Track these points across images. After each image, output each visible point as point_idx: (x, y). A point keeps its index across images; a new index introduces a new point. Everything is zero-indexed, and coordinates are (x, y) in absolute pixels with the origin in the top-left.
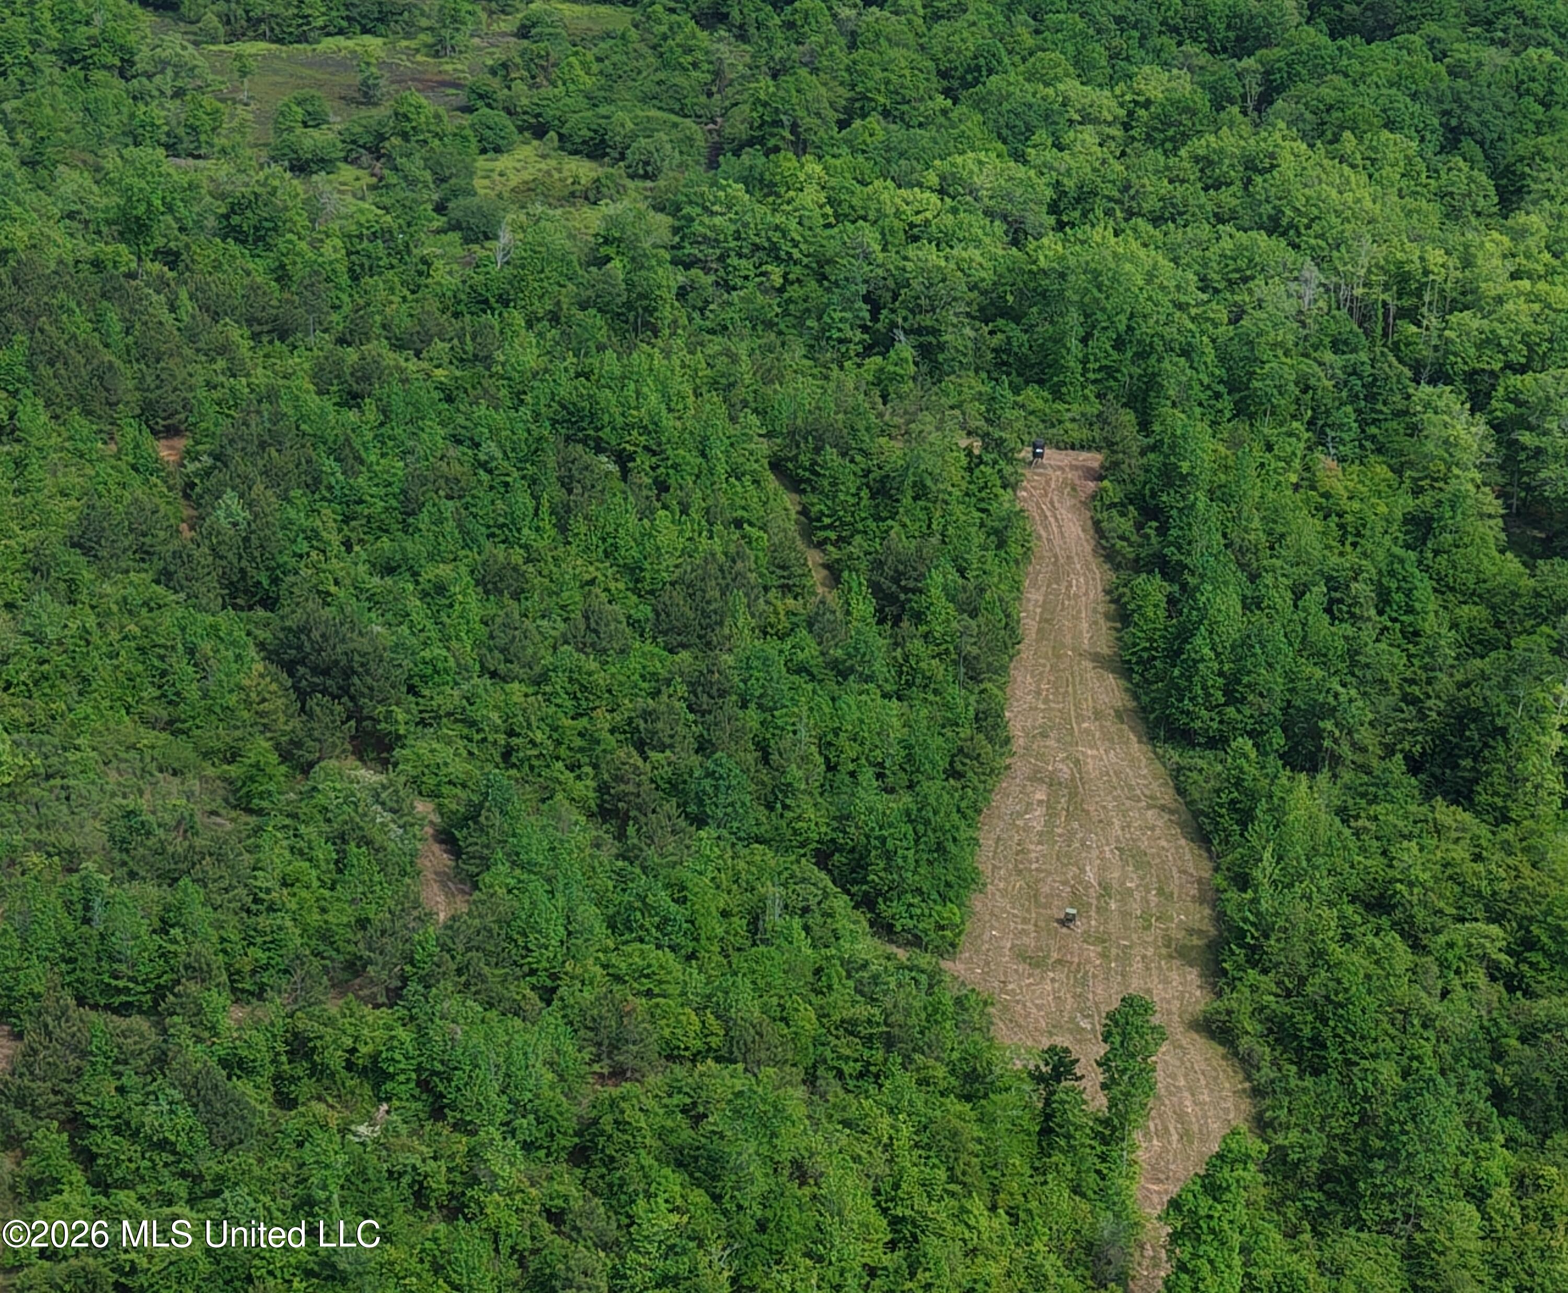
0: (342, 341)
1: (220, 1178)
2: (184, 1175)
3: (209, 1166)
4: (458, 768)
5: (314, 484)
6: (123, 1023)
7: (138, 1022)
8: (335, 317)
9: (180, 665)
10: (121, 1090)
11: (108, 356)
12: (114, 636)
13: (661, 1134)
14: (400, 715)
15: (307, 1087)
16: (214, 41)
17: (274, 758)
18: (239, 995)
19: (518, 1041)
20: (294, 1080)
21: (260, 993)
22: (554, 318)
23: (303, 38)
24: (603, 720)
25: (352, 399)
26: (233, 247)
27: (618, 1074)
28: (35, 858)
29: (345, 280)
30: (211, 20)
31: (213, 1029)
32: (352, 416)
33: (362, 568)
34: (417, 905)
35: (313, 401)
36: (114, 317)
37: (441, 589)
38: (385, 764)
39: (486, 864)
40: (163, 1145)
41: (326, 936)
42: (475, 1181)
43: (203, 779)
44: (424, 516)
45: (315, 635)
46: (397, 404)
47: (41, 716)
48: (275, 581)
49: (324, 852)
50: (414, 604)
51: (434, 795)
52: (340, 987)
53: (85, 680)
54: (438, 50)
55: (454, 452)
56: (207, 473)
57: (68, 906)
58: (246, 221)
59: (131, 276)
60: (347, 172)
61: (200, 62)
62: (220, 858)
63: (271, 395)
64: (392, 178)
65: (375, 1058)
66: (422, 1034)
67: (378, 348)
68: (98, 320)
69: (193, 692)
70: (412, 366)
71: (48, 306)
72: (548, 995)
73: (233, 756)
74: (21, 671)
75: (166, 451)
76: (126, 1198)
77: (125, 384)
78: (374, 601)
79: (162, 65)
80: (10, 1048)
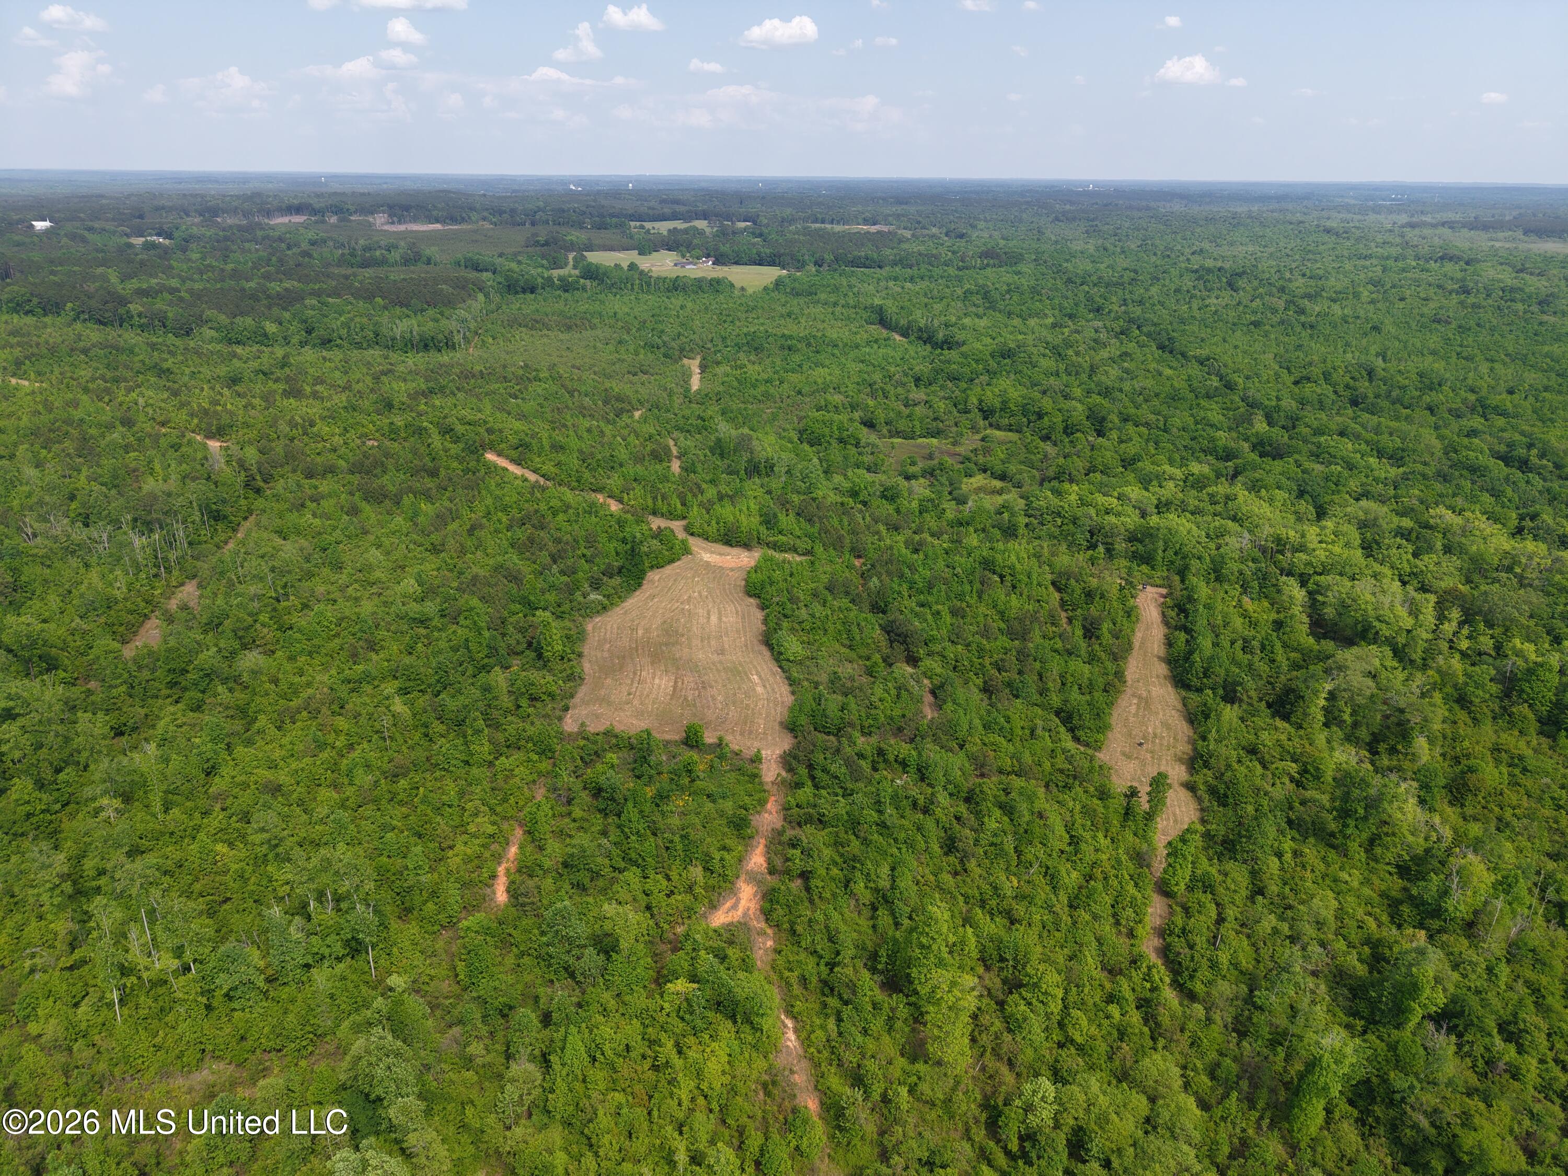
0: (915, 533)
1: (853, 791)
2: (842, 788)
3: (849, 785)
4: (939, 670)
5: (901, 576)
6: (827, 738)
7: (832, 738)
8: (913, 525)
9: (855, 629)
10: (825, 759)
11: (842, 532)
12: (835, 617)
13: (995, 797)
14: (921, 651)
15: (881, 766)
16: (885, 438)
17: (881, 661)
18: (863, 734)
19: (951, 760)
20: (878, 762)
21: (870, 734)
22: (984, 530)
23: (913, 438)
24: (987, 661)
25: (916, 551)
26: (884, 502)
27: (982, 775)
28: (806, 683)
29: (917, 514)
31: (854, 743)
32: (915, 556)
33: (914, 604)
34: (921, 712)
35: (904, 551)
36: (846, 521)
37: (938, 613)
38: (915, 666)
39: (945, 702)
40: (836, 777)
41: (892, 718)
42: (933, 803)
43: (858, 665)
44: (935, 589)
45: (897, 623)
46: (930, 553)
47: (811, 640)
48: (886, 605)
49: (894, 692)
50: (929, 617)
51: (929, 678)
52: (895, 736)
53: (825, 630)
54: (954, 444)
55: (946, 570)
56: (868, 570)
57: (814, 699)
58: (889, 494)
59: (852, 508)
60: (922, 480)
61: (880, 444)
62: (861, 690)
63: (891, 548)
64: (936, 483)
65: (904, 759)
66: (920, 754)
67: (926, 536)
68: (841, 521)
69: (858, 637)
70: (936, 542)
71: (826, 517)
72: (961, 747)
73: (868, 659)
74: (807, 626)
75: (857, 563)
76: (824, 792)
77: (847, 541)
78: (917, 615)
79: (868, 444)
80: (794, 741)
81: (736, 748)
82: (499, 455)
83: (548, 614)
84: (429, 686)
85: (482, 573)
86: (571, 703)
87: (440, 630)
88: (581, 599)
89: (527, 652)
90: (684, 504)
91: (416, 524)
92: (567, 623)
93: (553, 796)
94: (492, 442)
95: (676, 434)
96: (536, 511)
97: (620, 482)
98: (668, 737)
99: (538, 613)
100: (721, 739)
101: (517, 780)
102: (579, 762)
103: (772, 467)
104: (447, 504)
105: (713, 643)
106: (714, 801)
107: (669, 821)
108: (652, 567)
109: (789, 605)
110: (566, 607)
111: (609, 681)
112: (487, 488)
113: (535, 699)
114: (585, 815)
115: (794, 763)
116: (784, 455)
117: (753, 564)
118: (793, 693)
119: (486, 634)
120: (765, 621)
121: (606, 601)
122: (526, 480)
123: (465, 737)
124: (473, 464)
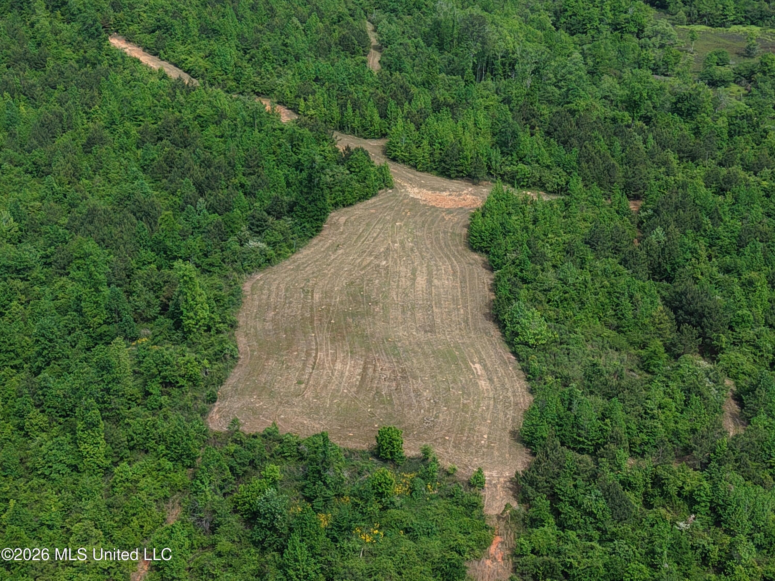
0: (720, 164)
1: (614, 534)
2: (598, 529)
3: (610, 527)
4: (748, 367)
5: (698, 228)
6: (580, 457)
7: (587, 458)
8: (719, 153)
9: (625, 302)
10: (575, 486)
11: (613, 161)
12: (597, 285)
14: (724, 338)
15: (658, 500)
16: (682, 24)
17: (662, 350)
18: (633, 454)
19: (760, 497)
20: (653, 496)
21: (642, 455)
23: (723, 25)
25: (721, 191)
26: (677, 118)
28: (550, 378)
29: (726, 136)
30: (682, 14)
31: (619, 467)
32: (720, 198)
33: (715, 269)
34: (720, 426)
35: (703, 190)
36: (618, 144)
37: (751, 283)
38: (713, 360)
39: (755, 412)
40: (591, 514)
41: (676, 433)
42: (731, 558)
43: (629, 354)
44: (748, 248)
45: (689, 296)
46: (743, 195)
47: (561, 316)
48: (674, 270)
49: (679, 396)
50: (737, 289)
51: (735, 377)
52: (680, 458)
53: (582, 303)
55: (765, 220)
56: (650, 218)
57: (562, 401)
58: (684, 106)
59: (628, 126)
60: (734, 88)
61: (674, 33)
62: (632, 391)
63: (684, 186)
64: (755, 92)
65: (692, 492)
66: (715, 487)
67: (737, 169)
68: (610, 145)
69: (629, 315)
70: (752, 179)
71: (590, 138)
73: (644, 346)
74: (556, 295)
75: (632, 206)
76: (572, 534)
77: (619, 174)
78: (718, 285)
79: (656, 33)
80: (530, 459)
81: (448, 465)
82: (128, 41)
83: (190, 266)
84: (27, 360)
85: (102, 205)
86: (221, 391)
87: (43, 283)
88: (237, 247)
89: (161, 319)
90: (383, 116)
91: (12, 135)
92: (217, 280)
93: (191, 520)
94: (118, 21)
95: (376, 14)
96: (178, 121)
97: (296, 82)
98: (351, 445)
99: (178, 264)
100: (426, 452)
101: (143, 495)
102: (228, 473)
103: (512, 65)
104: (57, 108)
105: (419, 315)
106: (414, 539)
107: (350, 563)
108: (336, 205)
109: (530, 266)
110: (216, 257)
111: (272, 363)
112: (111, 88)
113: (170, 384)
114: (234, 548)
115: (530, 490)
116: (530, 47)
117: (479, 204)
118: (532, 391)
119: (106, 291)
120: (494, 288)
121: (270, 251)
122: (165, 77)
123: (73, 432)
124: (92, 52)
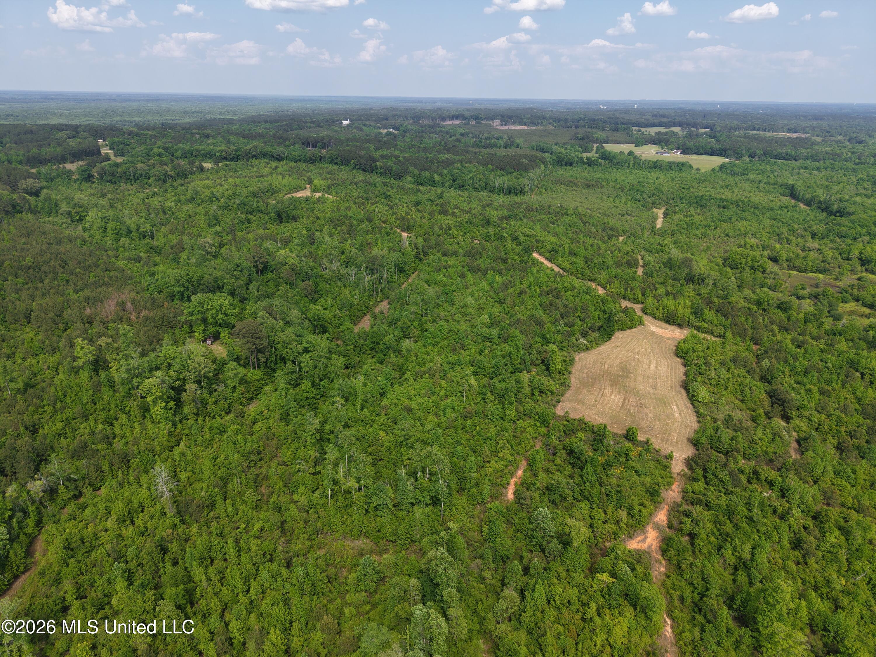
0: (799, 334)
1: (732, 492)
2: (724, 488)
3: (730, 488)
4: (805, 428)
5: (786, 362)
6: (720, 455)
7: (722, 456)
8: (799, 329)
9: (747, 390)
10: (716, 467)
11: (747, 327)
12: (735, 380)
13: (836, 521)
14: (794, 413)
15: (754, 481)
16: (784, 269)
17: (763, 414)
18: (744, 458)
19: (806, 489)
20: (752, 478)
21: (749, 459)
22: (852, 340)
23: (805, 272)
24: (843, 429)
25: (799, 347)
26: (779, 311)
27: (828, 504)
28: (708, 418)
29: (803, 322)
31: (738, 463)
32: (798, 350)
33: (793, 382)
34: (789, 453)
35: (790, 345)
36: (750, 320)
37: (810, 390)
38: (788, 423)
39: (806, 450)
40: (722, 481)
41: (766, 453)
42: (788, 514)
43: (746, 413)
44: (810, 375)
45: (779, 392)
46: (810, 349)
47: (716, 391)
48: (772, 379)
49: (770, 436)
50: (803, 392)
51: (797, 432)
52: (767, 465)
53: (727, 387)
54: (836, 279)
55: (820, 363)
56: (762, 354)
57: (713, 429)
58: (783, 307)
59: (756, 312)
60: (808, 301)
61: (780, 273)
62: (747, 430)
63: (781, 342)
64: (819, 304)
65: (772, 481)
66: (784, 481)
67: (808, 338)
68: (746, 320)
69: (749, 396)
70: (815, 343)
71: (737, 315)
72: (815, 482)
73: (754, 411)
74: (714, 382)
75: (754, 348)
76: (712, 488)
77: (749, 333)
78: (793, 388)
79: (772, 273)
80: (695, 451)
81: (657, 447)
82: (540, 255)
83: (556, 347)
84: (489, 373)
85: (523, 318)
86: (562, 398)
87: (497, 345)
88: (575, 341)
89: (541, 365)
90: (643, 295)
91: (492, 287)
92: (566, 354)
93: (545, 448)
94: (537, 247)
95: (643, 253)
96: (556, 288)
97: (606, 277)
98: (615, 431)
99: (551, 345)
100: (648, 440)
101: (527, 434)
102: (562, 433)
103: (703, 280)
104: (509, 278)
105: (650, 381)
106: (639, 475)
107: (610, 480)
108: (618, 329)
109: (704, 367)
110: (566, 344)
111: (584, 391)
112: (532, 272)
113: (542, 392)
114: (562, 463)
115: (694, 465)
116: (712, 273)
117: (682, 337)
118: (699, 422)
119: (521, 352)
120: (686, 374)
121: (588, 345)
122: (553, 270)
123: (503, 405)
124: (525, 258)
